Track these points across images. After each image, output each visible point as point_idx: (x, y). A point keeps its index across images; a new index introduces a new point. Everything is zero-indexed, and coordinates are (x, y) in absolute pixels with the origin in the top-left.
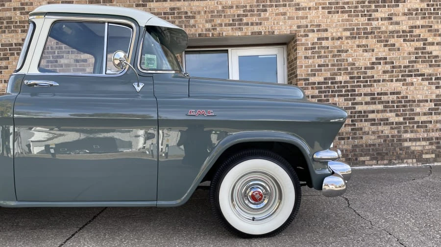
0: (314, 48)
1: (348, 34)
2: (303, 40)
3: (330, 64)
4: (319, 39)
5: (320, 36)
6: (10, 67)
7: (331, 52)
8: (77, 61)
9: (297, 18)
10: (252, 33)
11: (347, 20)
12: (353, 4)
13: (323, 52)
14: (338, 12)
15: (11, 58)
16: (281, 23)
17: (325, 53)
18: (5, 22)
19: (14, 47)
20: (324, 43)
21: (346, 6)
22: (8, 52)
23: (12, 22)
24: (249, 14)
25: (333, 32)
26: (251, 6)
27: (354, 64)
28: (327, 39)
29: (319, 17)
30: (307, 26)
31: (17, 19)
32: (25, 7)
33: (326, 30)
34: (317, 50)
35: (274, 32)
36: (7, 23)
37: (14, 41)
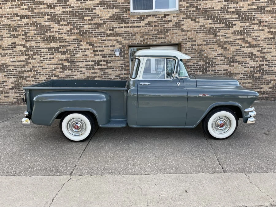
0: (189, 49)
1: (205, 43)
2: (185, 46)
3: (196, 57)
4: (192, 45)
5: (192, 44)
6: (55, 58)
7: (197, 51)
8: (83, 55)
9: (182, 35)
10: (161, 42)
11: (205, 36)
12: (208, 28)
13: (193, 51)
14: (201, 33)
15: (55, 54)
16: (174, 38)
17: (194, 52)
18: (51, 37)
19: (56, 49)
20: (194, 47)
21: (205, 30)
22: (54, 51)
23: (55, 38)
24: (160, 33)
25: (198, 42)
26: (161, 30)
27: (207, 57)
28: (195, 45)
29: (192, 35)
30: (186, 39)
31: (57, 36)
32: (60, 31)
33: (195, 41)
34: (190, 50)
35: (171, 42)
36: (53, 38)
37: (56, 47)
